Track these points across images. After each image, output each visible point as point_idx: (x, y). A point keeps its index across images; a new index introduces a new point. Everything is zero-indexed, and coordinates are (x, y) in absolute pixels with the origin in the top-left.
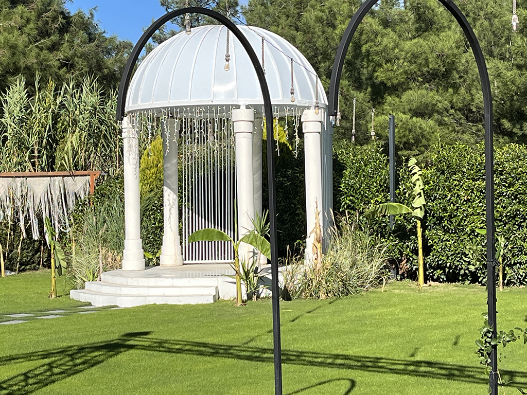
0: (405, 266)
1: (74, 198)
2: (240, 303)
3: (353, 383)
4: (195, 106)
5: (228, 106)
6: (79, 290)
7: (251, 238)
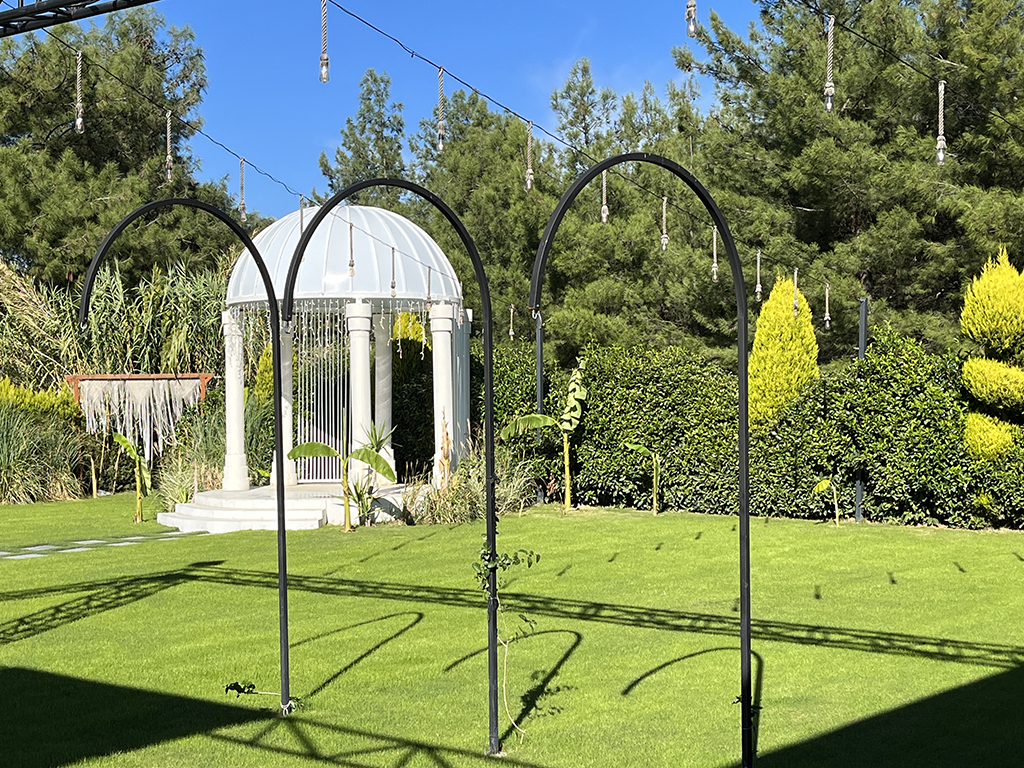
0: (552, 486)
1: (181, 406)
2: (348, 528)
3: (421, 616)
4: (304, 299)
5: (341, 300)
6: (170, 513)
7: (362, 453)
